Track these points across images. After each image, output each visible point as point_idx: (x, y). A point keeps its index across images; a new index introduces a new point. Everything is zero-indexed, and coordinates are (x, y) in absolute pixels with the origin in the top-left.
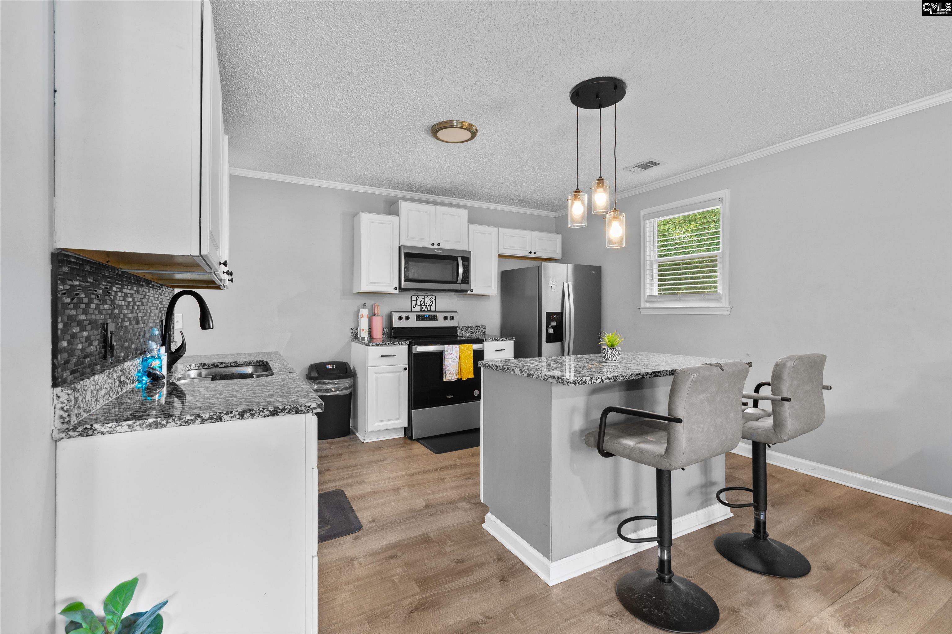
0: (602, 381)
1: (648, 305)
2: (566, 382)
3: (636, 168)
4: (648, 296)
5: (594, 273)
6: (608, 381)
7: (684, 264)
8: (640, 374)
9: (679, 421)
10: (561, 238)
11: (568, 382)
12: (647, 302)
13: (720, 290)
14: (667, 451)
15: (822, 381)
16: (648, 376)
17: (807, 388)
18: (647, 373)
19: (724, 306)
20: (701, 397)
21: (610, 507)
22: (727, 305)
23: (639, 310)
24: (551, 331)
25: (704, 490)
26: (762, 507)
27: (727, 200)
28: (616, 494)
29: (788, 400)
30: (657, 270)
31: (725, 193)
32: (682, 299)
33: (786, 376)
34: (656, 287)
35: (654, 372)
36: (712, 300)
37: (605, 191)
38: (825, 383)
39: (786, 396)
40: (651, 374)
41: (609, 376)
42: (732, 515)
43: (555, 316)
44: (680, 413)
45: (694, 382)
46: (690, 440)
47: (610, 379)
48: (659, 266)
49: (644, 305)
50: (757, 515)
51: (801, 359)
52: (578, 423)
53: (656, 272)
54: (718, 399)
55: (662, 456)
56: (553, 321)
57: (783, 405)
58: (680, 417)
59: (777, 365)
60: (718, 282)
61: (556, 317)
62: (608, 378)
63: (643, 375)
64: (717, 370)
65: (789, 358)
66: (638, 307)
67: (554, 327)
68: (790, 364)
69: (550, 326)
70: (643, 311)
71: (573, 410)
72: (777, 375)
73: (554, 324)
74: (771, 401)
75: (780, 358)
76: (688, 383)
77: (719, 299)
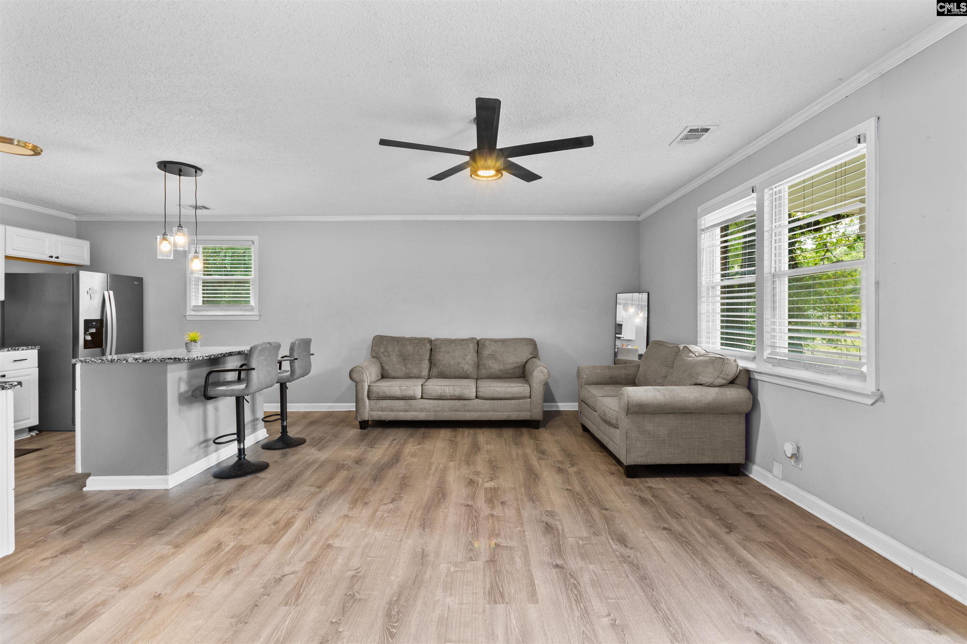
0: (203, 358)
1: (193, 313)
2: (182, 359)
3: (189, 207)
4: (194, 306)
5: (136, 283)
6: (206, 358)
7: (224, 283)
8: (222, 354)
9: (254, 369)
10: (89, 245)
11: (184, 360)
12: (192, 310)
13: (252, 303)
14: (246, 386)
15: (310, 352)
16: (227, 355)
17: (304, 354)
18: (226, 353)
19: (255, 314)
20: (263, 358)
21: (202, 439)
22: (257, 313)
23: (184, 317)
24: (89, 338)
25: (253, 423)
26: (285, 419)
27: (256, 242)
28: (205, 430)
29: (297, 359)
30: (201, 286)
31: (255, 238)
32: (224, 309)
33: (296, 349)
34: (201, 299)
35: (230, 353)
36: (247, 310)
37: (184, 235)
38: (311, 353)
39: (296, 357)
40: (228, 354)
41: (207, 355)
42: (268, 435)
43: (94, 323)
44: (253, 365)
45: (260, 350)
46: (258, 378)
47: (207, 357)
48: (203, 283)
49: (189, 313)
50: (282, 423)
51: (302, 340)
52: (183, 388)
53: (201, 288)
54: (269, 359)
55: (244, 389)
56: (92, 327)
57: (295, 362)
58: (253, 367)
59: (292, 343)
60: (251, 298)
61: (96, 324)
62: (206, 356)
63: (224, 355)
64: (269, 345)
65: (297, 340)
66: (184, 315)
67: (91, 334)
68: (297, 342)
69: (88, 333)
70: (188, 318)
71: (180, 379)
72: (292, 349)
73: (93, 330)
74: (289, 361)
75: (292, 340)
76: (257, 351)
77: (252, 309)
